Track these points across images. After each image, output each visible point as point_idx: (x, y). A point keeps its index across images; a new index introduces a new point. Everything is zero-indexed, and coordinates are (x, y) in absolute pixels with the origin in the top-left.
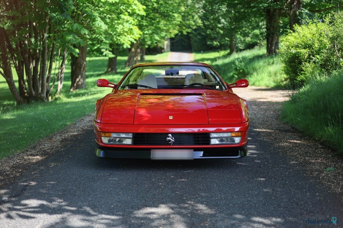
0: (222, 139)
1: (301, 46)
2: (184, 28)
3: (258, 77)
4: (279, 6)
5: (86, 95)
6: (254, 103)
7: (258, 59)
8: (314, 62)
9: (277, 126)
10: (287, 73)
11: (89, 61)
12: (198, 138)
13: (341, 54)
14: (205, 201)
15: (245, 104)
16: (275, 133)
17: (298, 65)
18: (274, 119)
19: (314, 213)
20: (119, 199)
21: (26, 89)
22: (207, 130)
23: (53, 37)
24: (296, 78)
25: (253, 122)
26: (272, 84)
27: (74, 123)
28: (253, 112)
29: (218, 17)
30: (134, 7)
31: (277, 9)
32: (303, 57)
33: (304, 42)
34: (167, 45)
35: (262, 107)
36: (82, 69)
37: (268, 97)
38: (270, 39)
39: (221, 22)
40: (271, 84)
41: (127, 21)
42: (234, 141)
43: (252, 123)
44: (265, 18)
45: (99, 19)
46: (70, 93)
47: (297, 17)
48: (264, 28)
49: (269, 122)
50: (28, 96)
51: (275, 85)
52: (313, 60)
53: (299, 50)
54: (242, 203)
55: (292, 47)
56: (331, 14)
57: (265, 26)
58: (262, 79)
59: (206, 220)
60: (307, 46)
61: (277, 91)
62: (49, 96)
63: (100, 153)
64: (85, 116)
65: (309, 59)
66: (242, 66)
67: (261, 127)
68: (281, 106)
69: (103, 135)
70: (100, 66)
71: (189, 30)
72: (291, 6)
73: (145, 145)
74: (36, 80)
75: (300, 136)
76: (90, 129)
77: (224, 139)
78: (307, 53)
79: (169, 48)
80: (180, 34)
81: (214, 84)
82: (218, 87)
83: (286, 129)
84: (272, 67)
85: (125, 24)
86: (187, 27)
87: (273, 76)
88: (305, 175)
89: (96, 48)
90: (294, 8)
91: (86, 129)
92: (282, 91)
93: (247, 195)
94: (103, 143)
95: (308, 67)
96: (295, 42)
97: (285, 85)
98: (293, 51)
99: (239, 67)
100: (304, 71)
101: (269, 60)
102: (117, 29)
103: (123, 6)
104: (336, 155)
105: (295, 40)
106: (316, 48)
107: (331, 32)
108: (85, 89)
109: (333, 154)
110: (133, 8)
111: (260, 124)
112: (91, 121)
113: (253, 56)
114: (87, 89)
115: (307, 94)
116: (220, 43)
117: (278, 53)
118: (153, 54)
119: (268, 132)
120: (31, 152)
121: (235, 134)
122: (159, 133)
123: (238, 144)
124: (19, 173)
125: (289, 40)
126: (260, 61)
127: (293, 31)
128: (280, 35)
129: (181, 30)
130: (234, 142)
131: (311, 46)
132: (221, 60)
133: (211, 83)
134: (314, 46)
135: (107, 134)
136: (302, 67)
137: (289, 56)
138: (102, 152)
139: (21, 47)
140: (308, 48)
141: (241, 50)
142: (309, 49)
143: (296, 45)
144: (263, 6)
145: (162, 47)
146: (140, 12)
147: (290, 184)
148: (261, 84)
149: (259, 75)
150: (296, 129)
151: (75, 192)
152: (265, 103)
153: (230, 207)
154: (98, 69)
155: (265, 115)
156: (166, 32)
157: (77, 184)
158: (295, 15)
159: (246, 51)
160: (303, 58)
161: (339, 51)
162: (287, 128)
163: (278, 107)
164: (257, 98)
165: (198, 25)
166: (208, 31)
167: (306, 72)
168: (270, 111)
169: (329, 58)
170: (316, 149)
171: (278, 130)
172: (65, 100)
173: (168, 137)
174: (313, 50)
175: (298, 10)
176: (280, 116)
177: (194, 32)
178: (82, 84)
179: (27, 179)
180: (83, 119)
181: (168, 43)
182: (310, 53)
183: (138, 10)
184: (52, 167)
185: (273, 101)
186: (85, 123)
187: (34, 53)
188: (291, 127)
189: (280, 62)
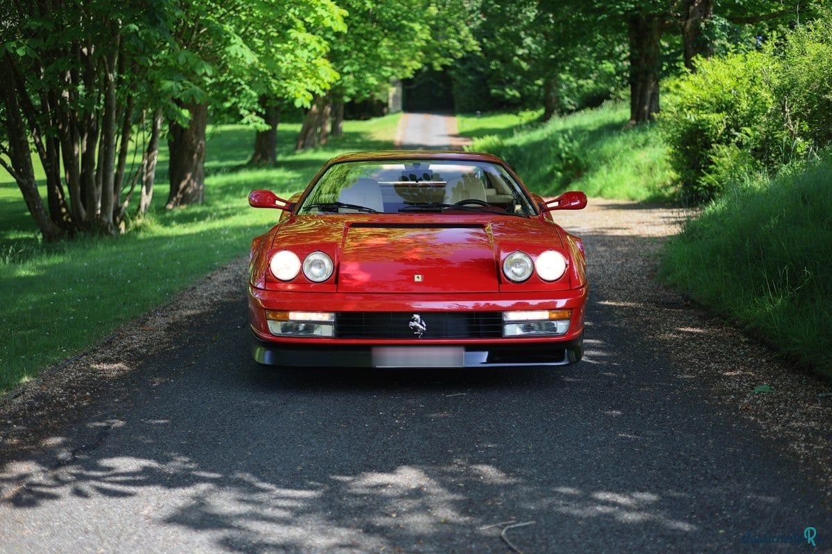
0: (529, 326)
1: (708, 105)
2: (437, 55)
3: (610, 176)
4: (661, 9)
5: (208, 219)
6: (599, 238)
7: (611, 135)
8: (739, 145)
9: (650, 294)
10: (677, 169)
11: (213, 135)
12: (478, 322)
13: (799, 126)
14: (492, 457)
15: (579, 247)
16: (646, 310)
17: (702, 150)
18: (644, 277)
19: (719, 480)
20: (311, 452)
21: (65, 205)
22: (494, 305)
23: (129, 81)
24: (697, 181)
25: (597, 284)
26: (644, 194)
27: (191, 286)
28: (597, 262)
29: (518, 31)
30: (320, 11)
31: (654, 15)
32: (714, 131)
33: (716, 97)
34: (395, 97)
35: (619, 248)
36: (195, 156)
37: (633, 225)
38: (639, 86)
39: (525, 45)
40: (641, 194)
41: (305, 46)
42: (555, 329)
43: (596, 287)
44: (629, 35)
45: (239, 40)
46: (168, 214)
47: (702, 35)
48: (625, 60)
49: (634, 284)
50: (70, 220)
51: (651, 196)
52: (737, 139)
53: (704, 116)
54: (572, 459)
55: (689, 108)
56: (777, 32)
57: (629, 54)
58: (620, 181)
59: (496, 495)
60: (724, 106)
61: (652, 210)
62: (121, 220)
63: (262, 356)
64: (213, 270)
65: (727, 136)
66: (572, 151)
67: (616, 295)
68: (661, 246)
69: (270, 316)
70: (233, 146)
71: (448, 61)
72: (688, 9)
73: (363, 339)
74: (90, 182)
75: (701, 317)
76: (228, 300)
77: (532, 325)
78: (722, 122)
79: (400, 102)
80: (426, 69)
81: (509, 199)
82: (518, 207)
83: (670, 301)
84: (642, 152)
85: (298, 52)
86: (443, 53)
87: (645, 175)
88: (706, 402)
89: (227, 105)
90: (694, 13)
91: (220, 300)
92: (664, 210)
93: (582, 445)
94: (271, 334)
95: (725, 156)
96: (695, 97)
97: (674, 195)
98: (692, 117)
99: (566, 153)
100: (715, 164)
101: (636, 136)
102: (280, 63)
103: (295, 9)
104: (776, 358)
105: (695, 92)
106: (744, 111)
107: (778, 75)
108: (202, 204)
109: (771, 356)
110: (319, 14)
111: (613, 288)
112: (228, 282)
113: (598, 124)
114: (208, 205)
115: (719, 219)
116: (520, 93)
117: (657, 120)
118: (362, 117)
119: (630, 307)
120: (103, 353)
121: (557, 313)
122: (393, 312)
123: (564, 335)
124: (86, 399)
125: (683, 90)
126: (616, 138)
127: (690, 70)
128: (662, 77)
129: (427, 61)
130: (555, 331)
131: (732, 105)
132: (523, 135)
133: (503, 196)
134: (738, 105)
135: (279, 315)
136: (712, 157)
137: (682, 129)
138: (267, 354)
139: (53, 105)
140: (725, 110)
141: (570, 112)
142: (728, 112)
143: (699, 103)
144: (622, 9)
145: (384, 101)
146: (335, 25)
147: (673, 422)
148: (617, 192)
149: (614, 170)
150: (692, 301)
151: (214, 439)
152: (625, 239)
153: (547, 468)
154: (229, 153)
155: (624, 268)
156: (392, 66)
157: (218, 423)
158: (697, 30)
159: (583, 111)
160: (713, 133)
161: (794, 119)
162: (672, 297)
163: (655, 249)
164: (608, 229)
165: (469, 49)
166: (493, 63)
167: (720, 168)
168: (636, 258)
169: (772, 135)
170: (734, 345)
171: (651, 302)
172: (158, 230)
173: (413, 320)
174: (736, 116)
175: (704, 18)
176: (659, 270)
177: (458, 66)
178: (196, 191)
179: (105, 412)
180: (209, 278)
181: (397, 91)
182: (730, 123)
183: (329, 18)
184: (156, 387)
185: (644, 236)
186: (215, 286)
187: (84, 118)
188: (683, 295)
189: (662, 141)
